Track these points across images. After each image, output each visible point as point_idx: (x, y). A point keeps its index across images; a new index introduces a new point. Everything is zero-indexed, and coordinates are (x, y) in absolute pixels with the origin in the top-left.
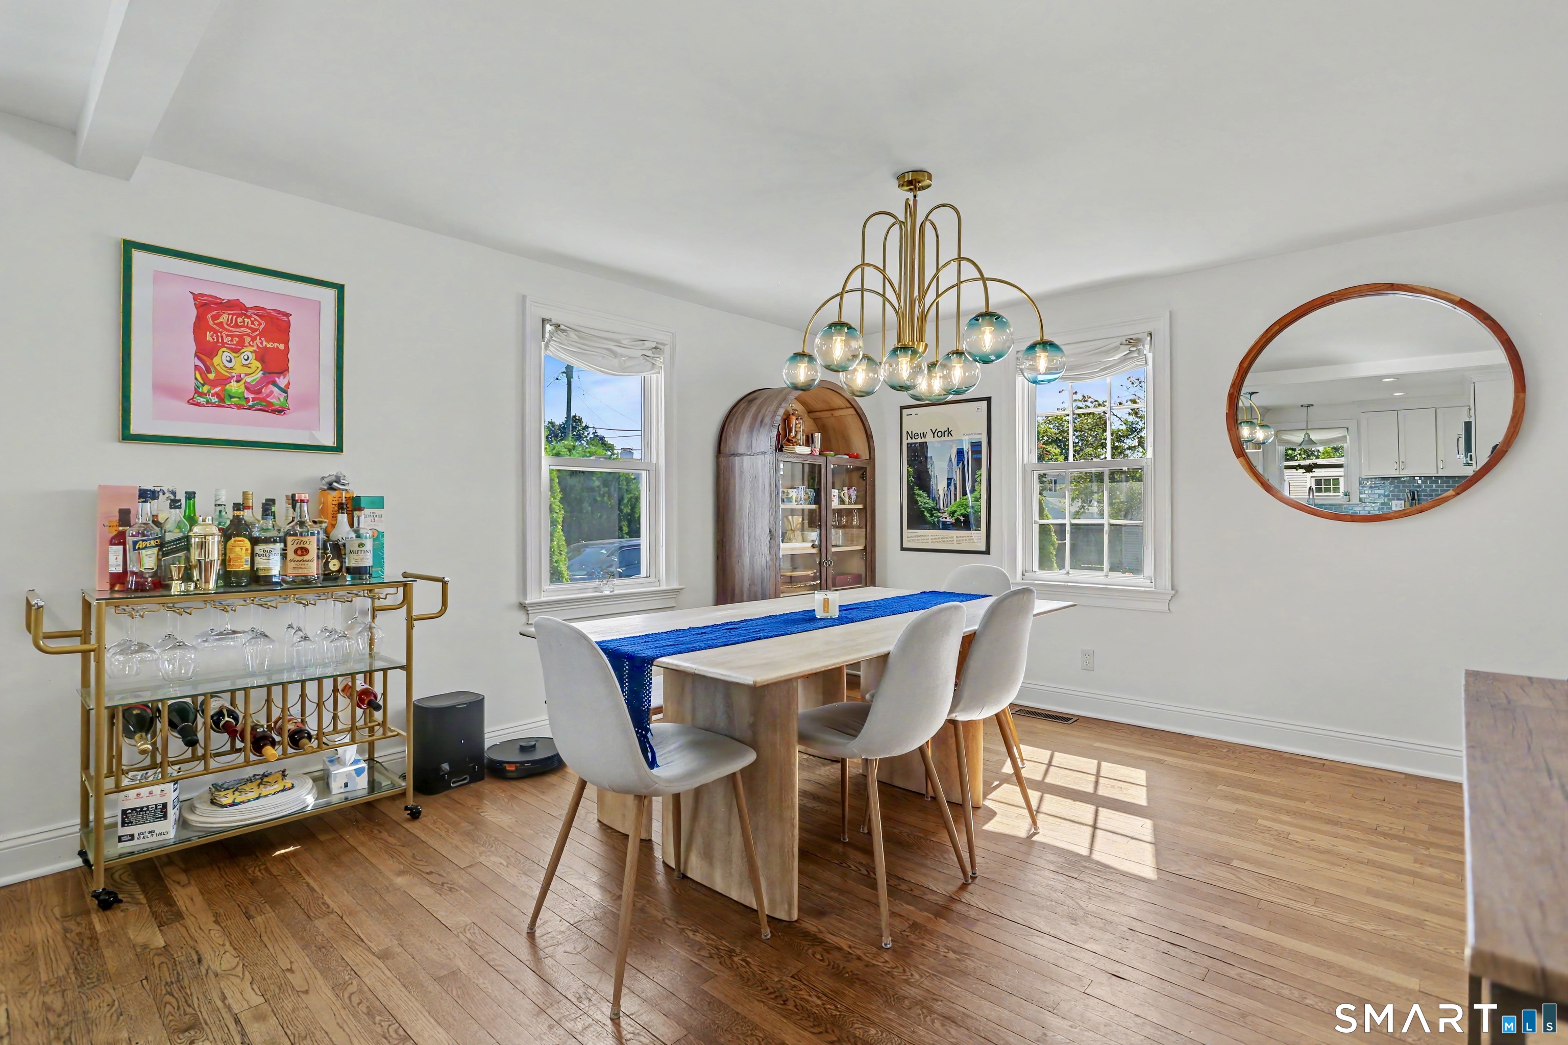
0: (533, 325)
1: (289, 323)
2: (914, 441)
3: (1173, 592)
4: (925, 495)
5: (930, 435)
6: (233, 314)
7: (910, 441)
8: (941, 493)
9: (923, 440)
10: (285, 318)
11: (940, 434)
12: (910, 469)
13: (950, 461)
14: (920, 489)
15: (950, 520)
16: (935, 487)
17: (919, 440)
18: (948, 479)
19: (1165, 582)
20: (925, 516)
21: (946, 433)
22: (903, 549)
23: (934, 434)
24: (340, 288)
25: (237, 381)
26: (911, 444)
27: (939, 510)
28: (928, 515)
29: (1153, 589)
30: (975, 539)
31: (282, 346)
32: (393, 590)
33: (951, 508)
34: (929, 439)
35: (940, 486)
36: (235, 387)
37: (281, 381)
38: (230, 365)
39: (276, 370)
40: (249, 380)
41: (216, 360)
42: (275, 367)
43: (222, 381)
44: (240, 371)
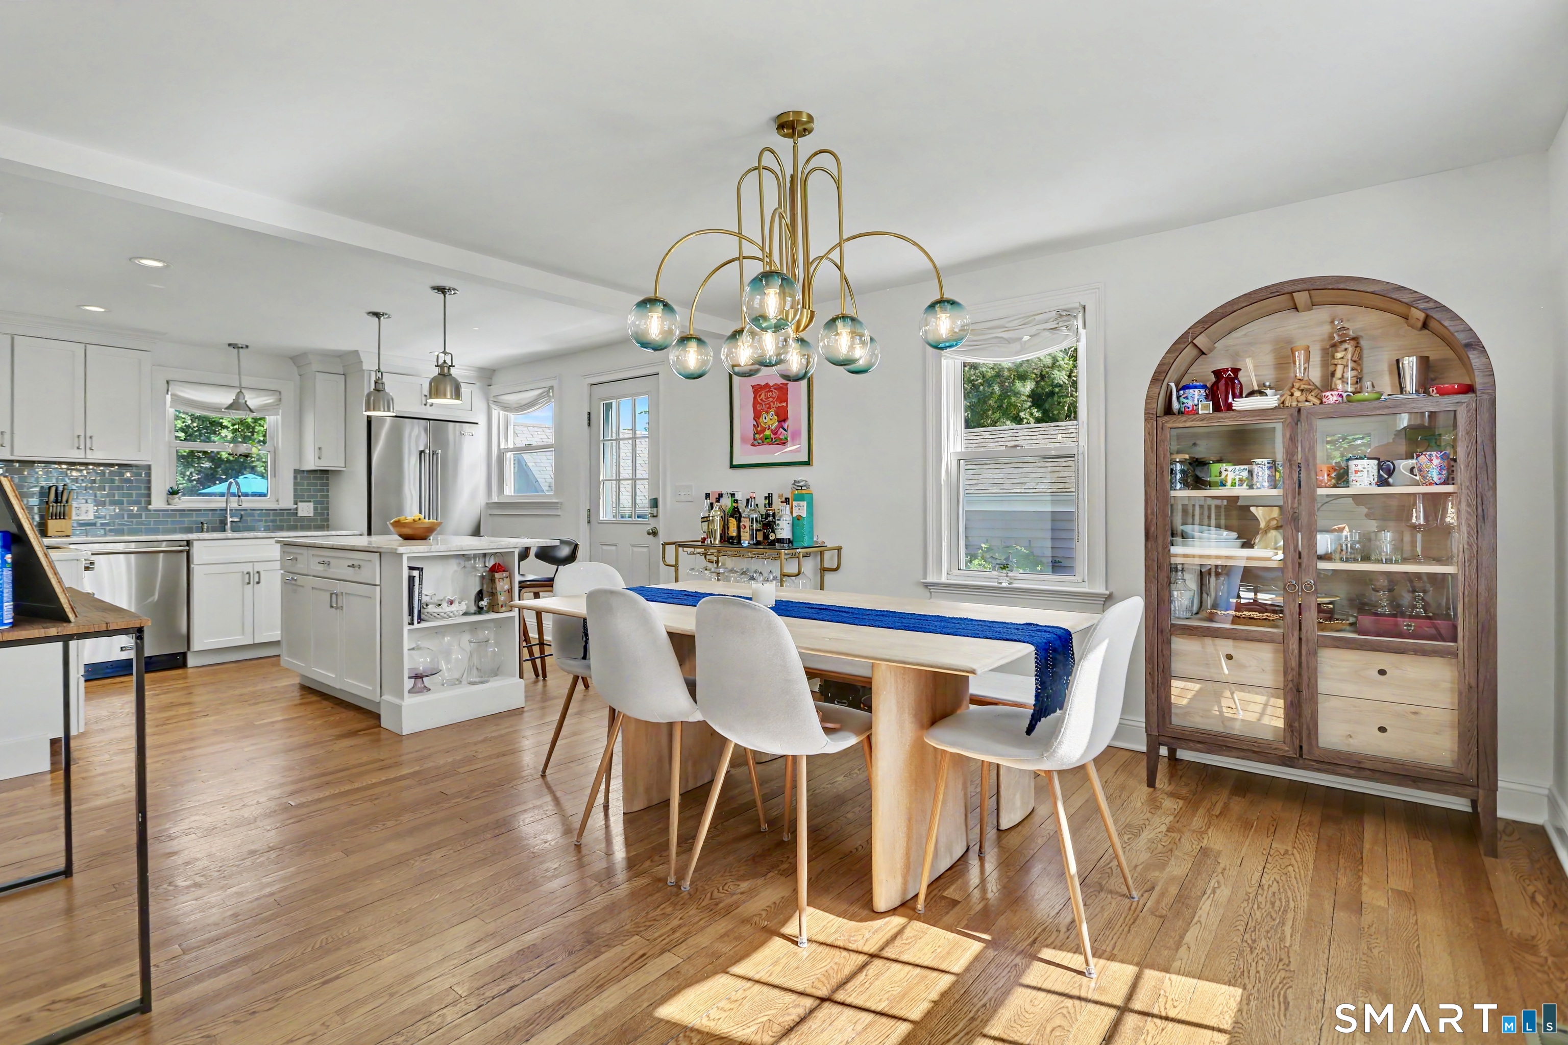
6: (766, 392)
31: (785, 405)
36: (768, 433)
37: (785, 426)
38: (765, 421)
39: (782, 418)
40: (773, 427)
41: (761, 420)
42: (783, 418)
43: (763, 430)
44: (770, 423)
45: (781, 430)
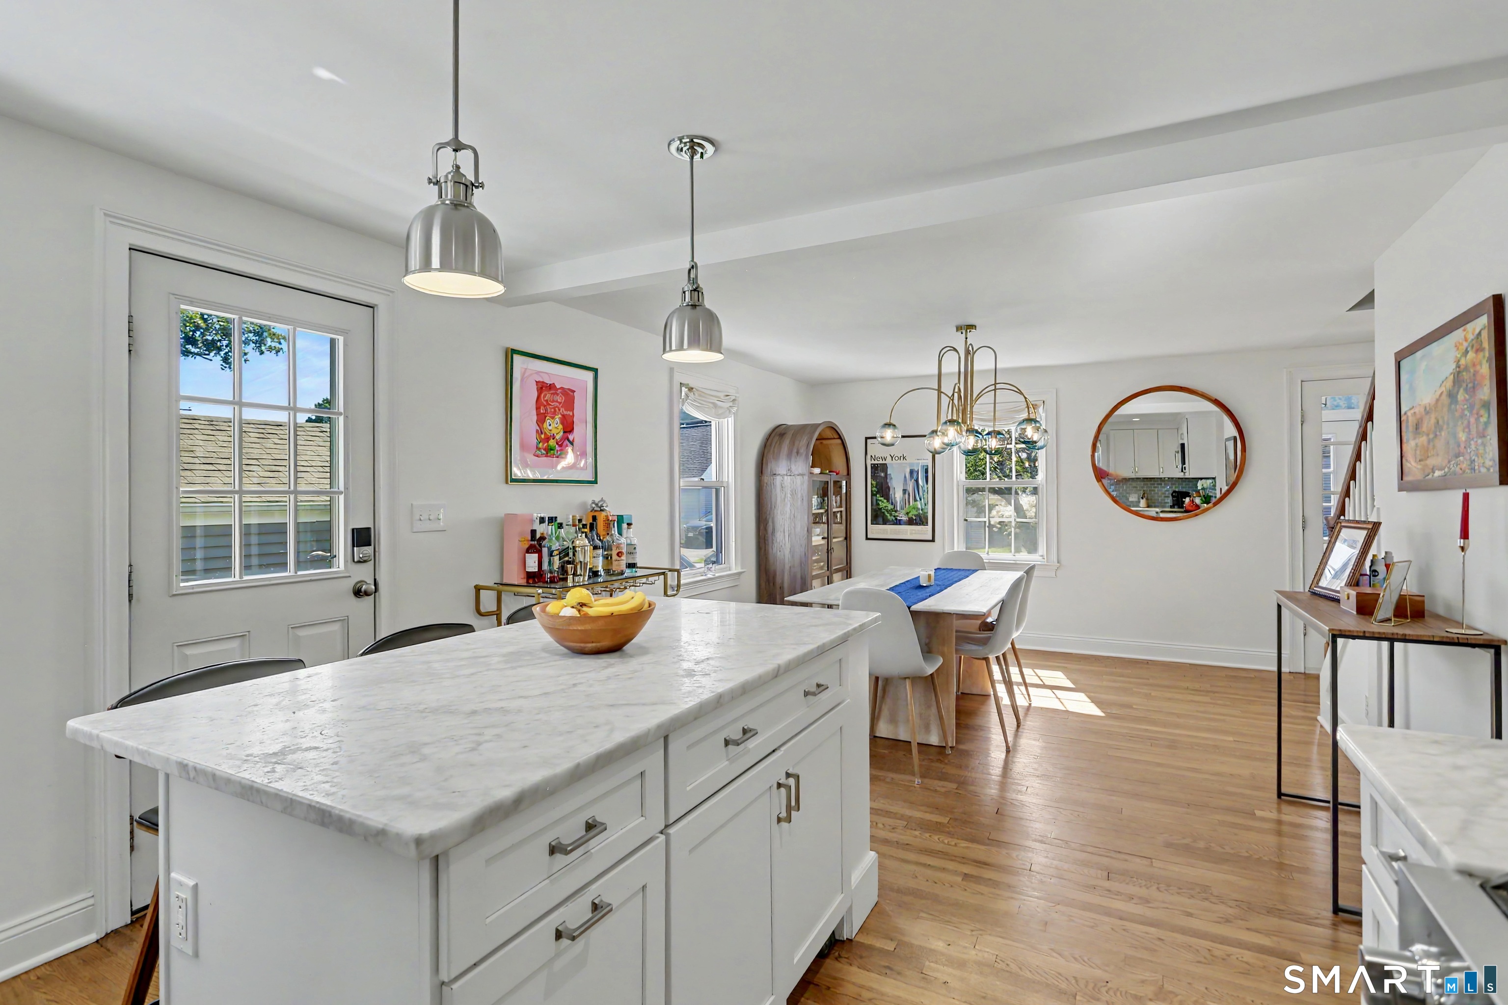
0: (676, 387)
1: (574, 397)
2: (876, 462)
3: (1059, 564)
4: (885, 501)
5: (889, 458)
6: (552, 394)
7: (873, 462)
8: (898, 500)
9: (884, 462)
10: (572, 394)
11: (897, 458)
12: (873, 482)
13: (905, 477)
14: (881, 497)
15: (905, 518)
16: (893, 495)
17: (881, 462)
18: (904, 490)
19: (1054, 557)
20: (887, 516)
21: (902, 458)
22: (867, 539)
23: (892, 458)
24: (595, 371)
25: (553, 439)
26: (874, 464)
27: (896, 511)
28: (888, 515)
29: (1045, 563)
30: (924, 531)
31: (571, 414)
32: (656, 578)
33: (906, 510)
34: (888, 461)
35: (898, 495)
36: (552, 443)
37: (571, 437)
38: (550, 428)
39: (569, 430)
40: (558, 437)
41: (545, 426)
42: (568, 427)
43: (547, 439)
44: (554, 431)
45: (567, 442)
